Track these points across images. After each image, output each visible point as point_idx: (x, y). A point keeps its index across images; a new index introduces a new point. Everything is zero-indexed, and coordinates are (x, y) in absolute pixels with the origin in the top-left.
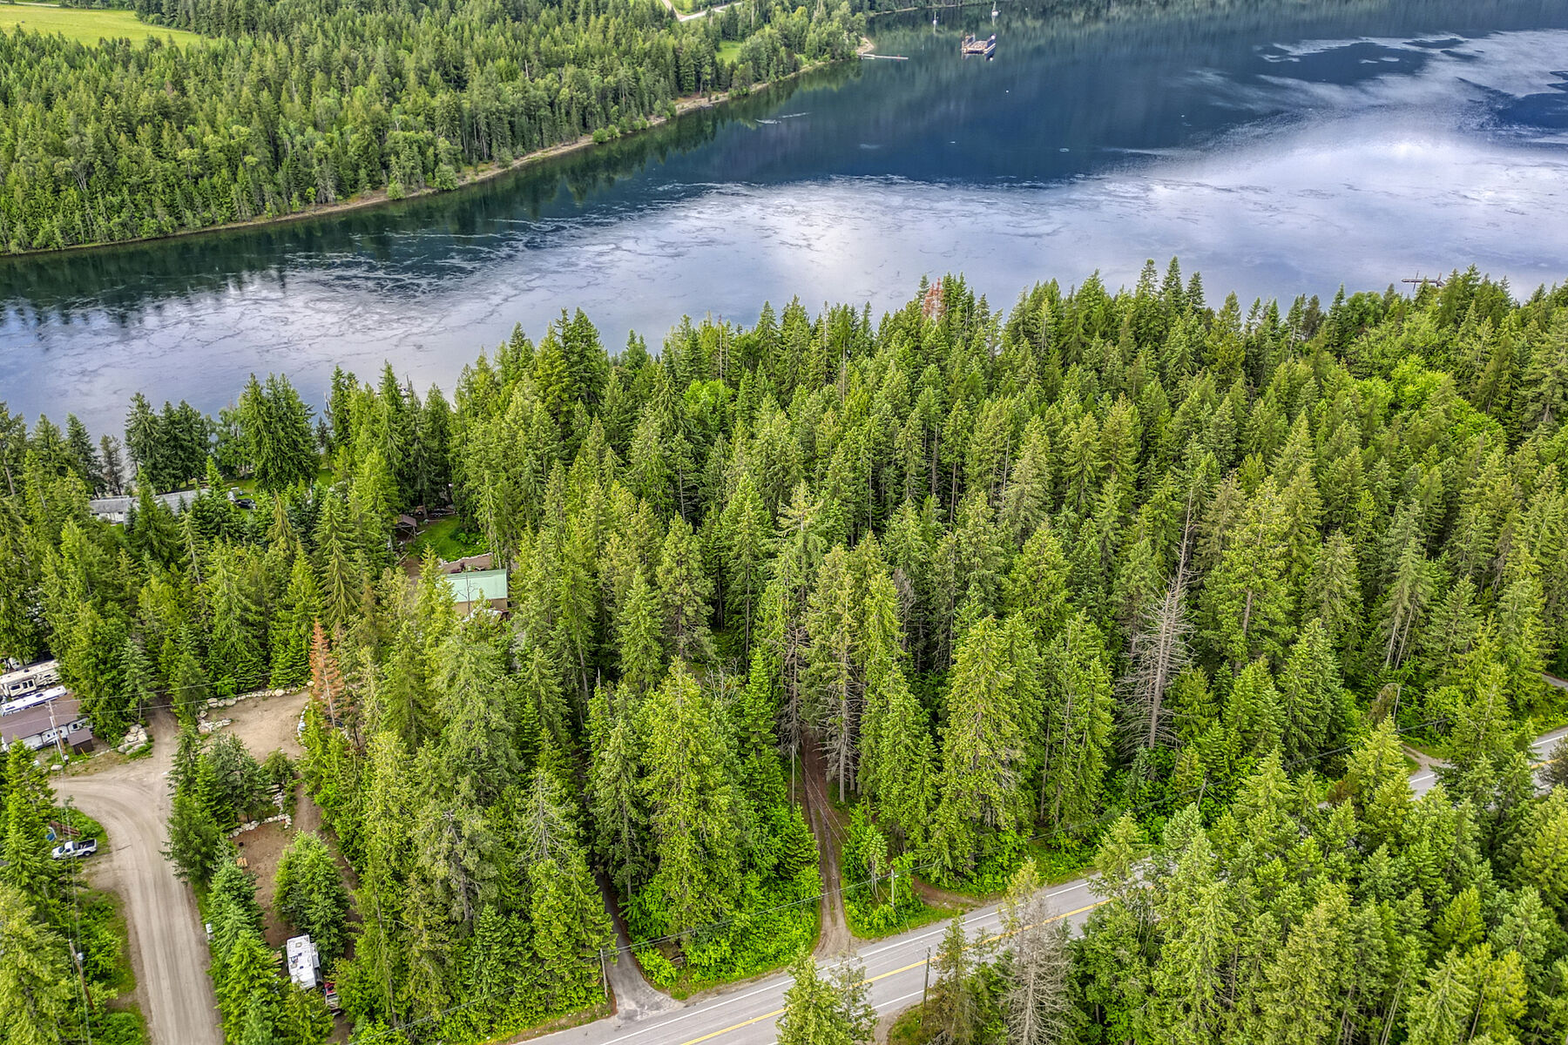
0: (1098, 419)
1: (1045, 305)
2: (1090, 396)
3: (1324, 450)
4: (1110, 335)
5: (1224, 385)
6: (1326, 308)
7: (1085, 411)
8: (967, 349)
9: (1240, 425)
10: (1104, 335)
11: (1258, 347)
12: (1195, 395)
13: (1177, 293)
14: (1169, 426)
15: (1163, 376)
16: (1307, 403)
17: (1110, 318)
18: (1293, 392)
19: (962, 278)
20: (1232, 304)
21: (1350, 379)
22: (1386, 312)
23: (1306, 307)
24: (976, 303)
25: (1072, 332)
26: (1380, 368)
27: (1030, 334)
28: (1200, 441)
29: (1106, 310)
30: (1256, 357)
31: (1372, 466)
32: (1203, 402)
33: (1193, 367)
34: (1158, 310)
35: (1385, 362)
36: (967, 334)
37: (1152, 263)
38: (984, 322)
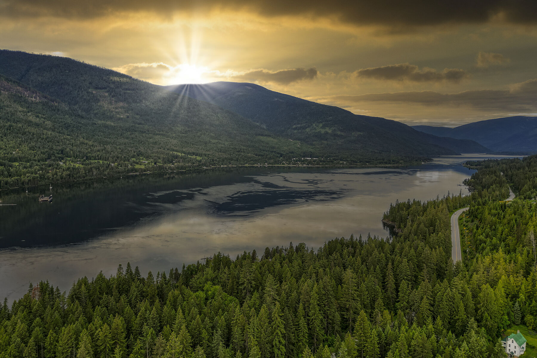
0: (109, 325)
1: (83, 286)
2: (105, 317)
3: (188, 318)
4: (109, 292)
5: (152, 303)
6: (180, 271)
7: (104, 323)
8: (52, 309)
9: (160, 316)
10: (107, 294)
11: (161, 288)
12: (143, 309)
13: (131, 274)
14: (136, 322)
15: (131, 304)
16: (180, 304)
17: (108, 287)
18: (175, 301)
19: (47, 281)
20: (150, 275)
21: (192, 293)
22: (198, 270)
23: (174, 272)
24: (55, 290)
25: (95, 294)
26: (200, 288)
27: (78, 298)
28: (147, 325)
29: (106, 284)
30: (161, 291)
31: (204, 320)
32: (146, 311)
33: (141, 299)
34: (126, 281)
35: (201, 285)
36: (52, 303)
37: (121, 265)
38: (59, 297)
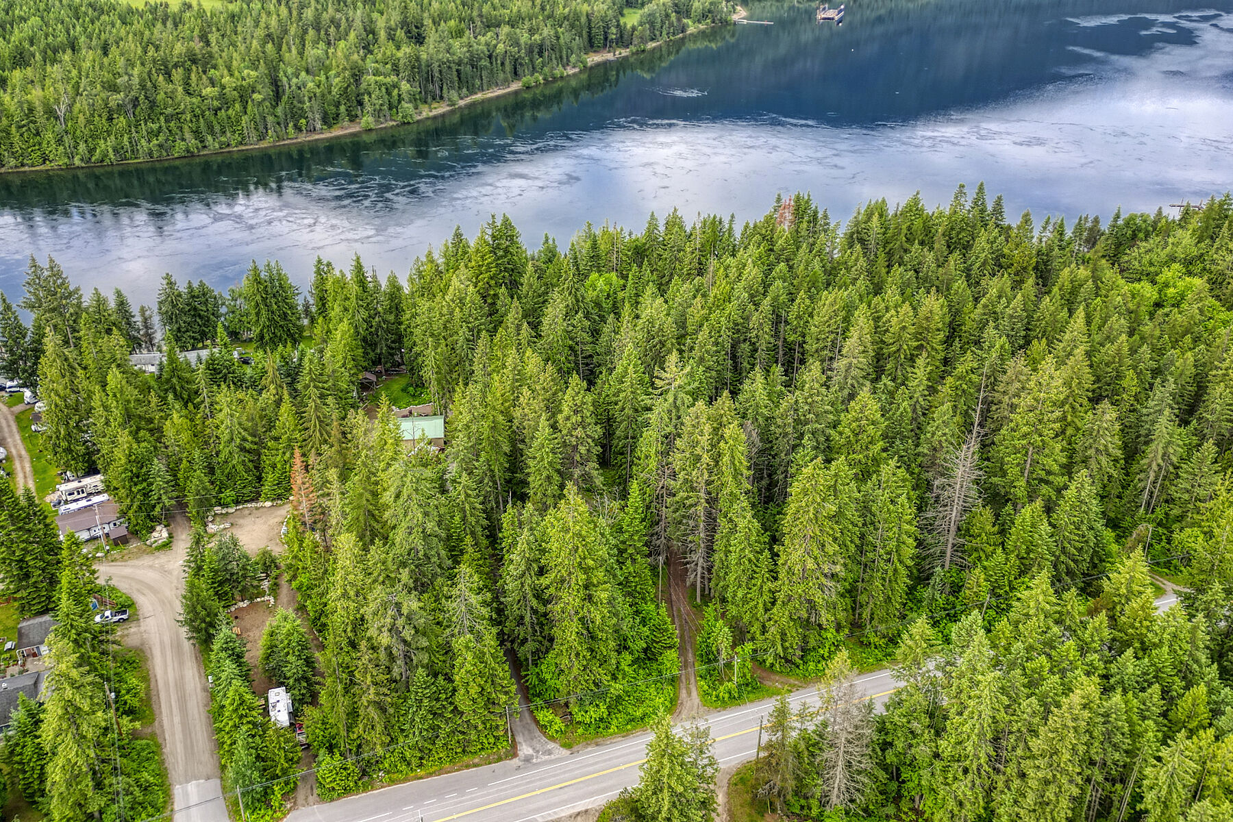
0: (914, 309)
1: (875, 218)
2: (909, 291)
3: (1097, 338)
4: (927, 241)
5: (1017, 285)
6: (1105, 227)
7: (903, 302)
8: (810, 252)
9: (1030, 317)
10: (922, 243)
11: (1047, 255)
12: (993, 292)
13: (983, 211)
14: (972, 316)
15: (968, 277)
16: (1085, 300)
17: (928, 230)
18: (1074, 291)
19: (809, 196)
20: (1027, 220)
21: (1121, 282)
22: (1155, 229)
23: (1089, 225)
24: (820, 215)
25: (896, 240)
26: (1148, 275)
27: (862, 241)
28: (996, 328)
29: (924, 223)
30: (1045, 263)
31: (1136, 351)
32: (1000, 297)
33: (993, 270)
34: (967, 224)
35: (1152, 269)
36: (811, 240)
37: (963, 186)
38: (825, 231)
